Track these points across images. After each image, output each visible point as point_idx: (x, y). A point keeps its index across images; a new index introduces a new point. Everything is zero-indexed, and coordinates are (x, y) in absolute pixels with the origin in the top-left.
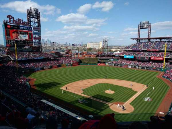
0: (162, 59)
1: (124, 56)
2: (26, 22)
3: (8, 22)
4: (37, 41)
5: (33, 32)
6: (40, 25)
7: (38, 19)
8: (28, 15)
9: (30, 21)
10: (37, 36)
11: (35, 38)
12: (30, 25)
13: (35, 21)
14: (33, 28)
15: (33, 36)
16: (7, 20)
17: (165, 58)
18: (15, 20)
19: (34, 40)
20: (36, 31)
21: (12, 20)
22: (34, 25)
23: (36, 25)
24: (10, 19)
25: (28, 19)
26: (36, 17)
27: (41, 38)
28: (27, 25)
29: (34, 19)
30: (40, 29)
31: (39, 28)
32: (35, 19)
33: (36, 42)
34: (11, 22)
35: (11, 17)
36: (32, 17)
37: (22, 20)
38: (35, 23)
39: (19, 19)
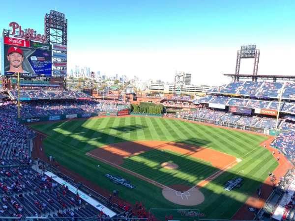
0: (274, 113)
1: (208, 104)
2: (42, 35)
3: (11, 33)
4: (59, 68)
5: (54, 52)
6: (66, 41)
7: (63, 30)
8: (47, 23)
9: (49, 34)
10: (59, 60)
11: (56, 64)
12: (49, 41)
13: (58, 35)
14: (52, 47)
15: (53, 60)
16: (9, 31)
18: (23, 31)
19: (53, 67)
20: (58, 52)
21: (17, 30)
22: (55, 41)
23: (58, 42)
24: (14, 28)
25: (46, 30)
26: (60, 27)
28: (43, 40)
29: (56, 30)
30: (66, 48)
32: (58, 31)
33: (56, 70)
34: (16, 34)
35: (16, 26)
36: (52, 27)
37: (35, 32)
38: (58, 38)
39: (29, 29)
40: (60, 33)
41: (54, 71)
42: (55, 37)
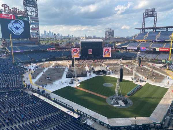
0: (168, 50)
1: (127, 47)
2: (22, 11)
3: (3, 11)
4: (35, 31)
5: (31, 22)
6: (37, 14)
7: (35, 7)
8: (25, 3)
9: (27, 10)
10: (35, 27)
11: (33, 29)
12: (27, 15)
13: (32, 11)
14: (29, 18)
15: (31, 26)
16: (2, 9)
17: (171, 48)
18: (10, 9)
19: (31, 31)
20: (33, 21)
21: (7, 9)
22: (31, 15)
23: (33, 15)
24: (5, 8)
25: (25, 8)
26: (33, 6)
27: (38, 29)
28: (23, 14)
29: (30, 7)
30: (38, 19)
31: (37, 17)
32: (32, 8)
33: (33, 33)
34: (6, 12)
35: (6, 6)
36: (28, 6)
37: (18, 9)
38: (32, 12)
39: (14, 8)
40: (34, 9)
41: (32, 33)
42: (31, 12)
